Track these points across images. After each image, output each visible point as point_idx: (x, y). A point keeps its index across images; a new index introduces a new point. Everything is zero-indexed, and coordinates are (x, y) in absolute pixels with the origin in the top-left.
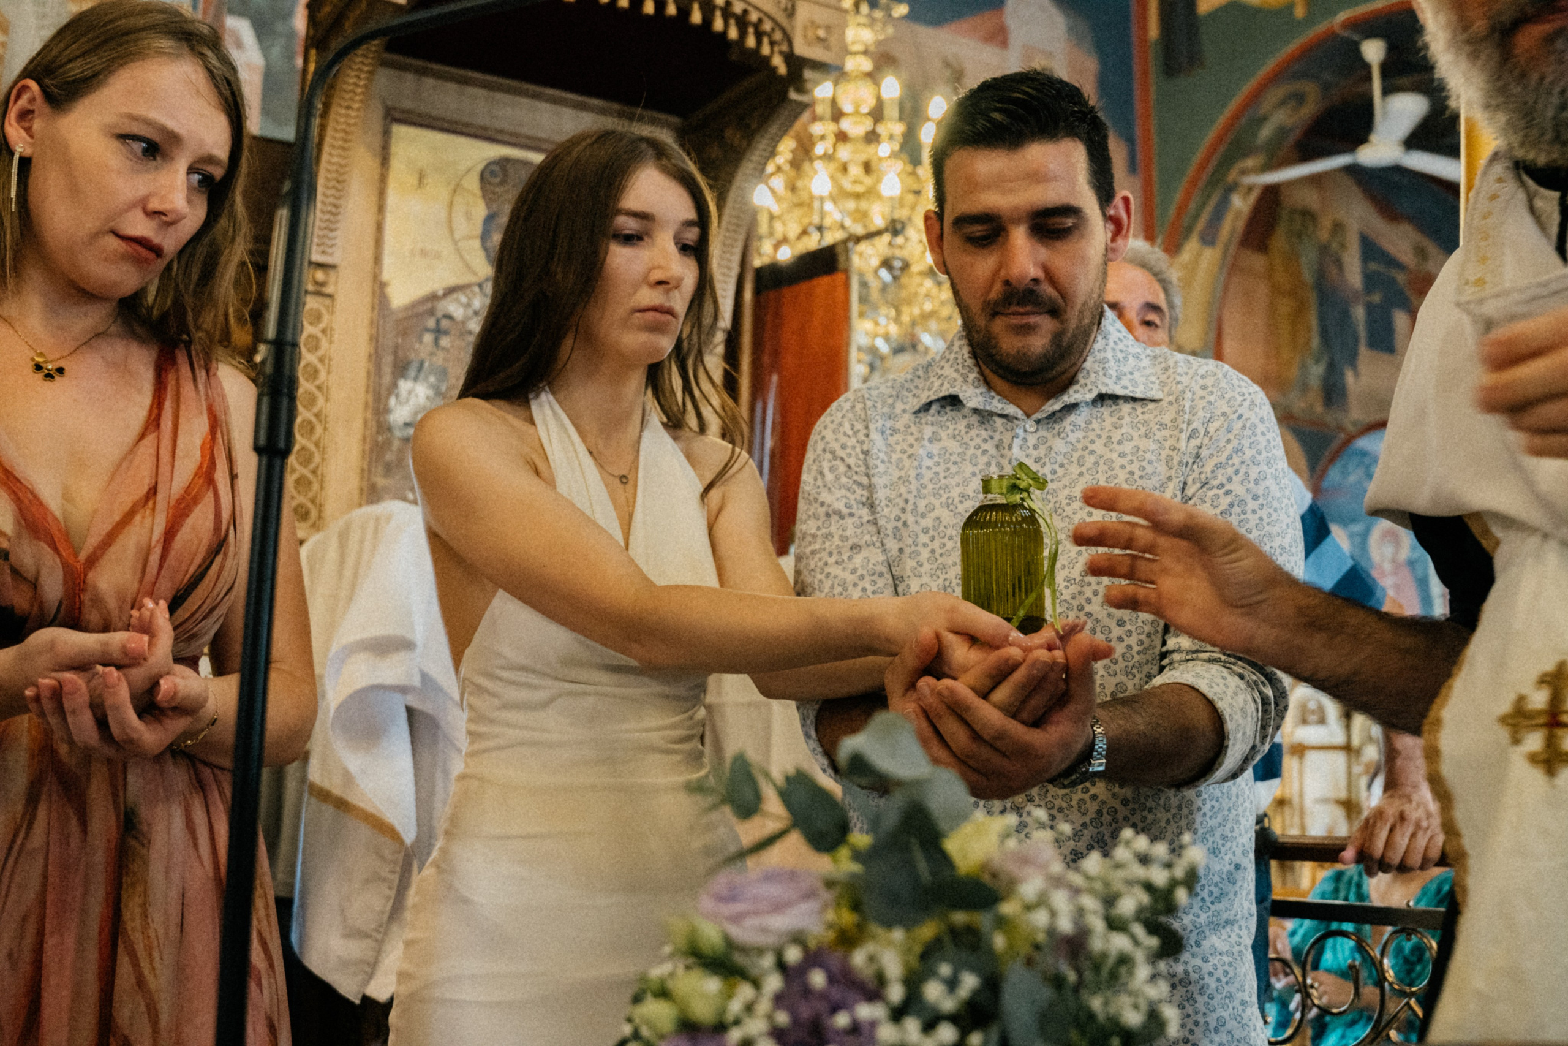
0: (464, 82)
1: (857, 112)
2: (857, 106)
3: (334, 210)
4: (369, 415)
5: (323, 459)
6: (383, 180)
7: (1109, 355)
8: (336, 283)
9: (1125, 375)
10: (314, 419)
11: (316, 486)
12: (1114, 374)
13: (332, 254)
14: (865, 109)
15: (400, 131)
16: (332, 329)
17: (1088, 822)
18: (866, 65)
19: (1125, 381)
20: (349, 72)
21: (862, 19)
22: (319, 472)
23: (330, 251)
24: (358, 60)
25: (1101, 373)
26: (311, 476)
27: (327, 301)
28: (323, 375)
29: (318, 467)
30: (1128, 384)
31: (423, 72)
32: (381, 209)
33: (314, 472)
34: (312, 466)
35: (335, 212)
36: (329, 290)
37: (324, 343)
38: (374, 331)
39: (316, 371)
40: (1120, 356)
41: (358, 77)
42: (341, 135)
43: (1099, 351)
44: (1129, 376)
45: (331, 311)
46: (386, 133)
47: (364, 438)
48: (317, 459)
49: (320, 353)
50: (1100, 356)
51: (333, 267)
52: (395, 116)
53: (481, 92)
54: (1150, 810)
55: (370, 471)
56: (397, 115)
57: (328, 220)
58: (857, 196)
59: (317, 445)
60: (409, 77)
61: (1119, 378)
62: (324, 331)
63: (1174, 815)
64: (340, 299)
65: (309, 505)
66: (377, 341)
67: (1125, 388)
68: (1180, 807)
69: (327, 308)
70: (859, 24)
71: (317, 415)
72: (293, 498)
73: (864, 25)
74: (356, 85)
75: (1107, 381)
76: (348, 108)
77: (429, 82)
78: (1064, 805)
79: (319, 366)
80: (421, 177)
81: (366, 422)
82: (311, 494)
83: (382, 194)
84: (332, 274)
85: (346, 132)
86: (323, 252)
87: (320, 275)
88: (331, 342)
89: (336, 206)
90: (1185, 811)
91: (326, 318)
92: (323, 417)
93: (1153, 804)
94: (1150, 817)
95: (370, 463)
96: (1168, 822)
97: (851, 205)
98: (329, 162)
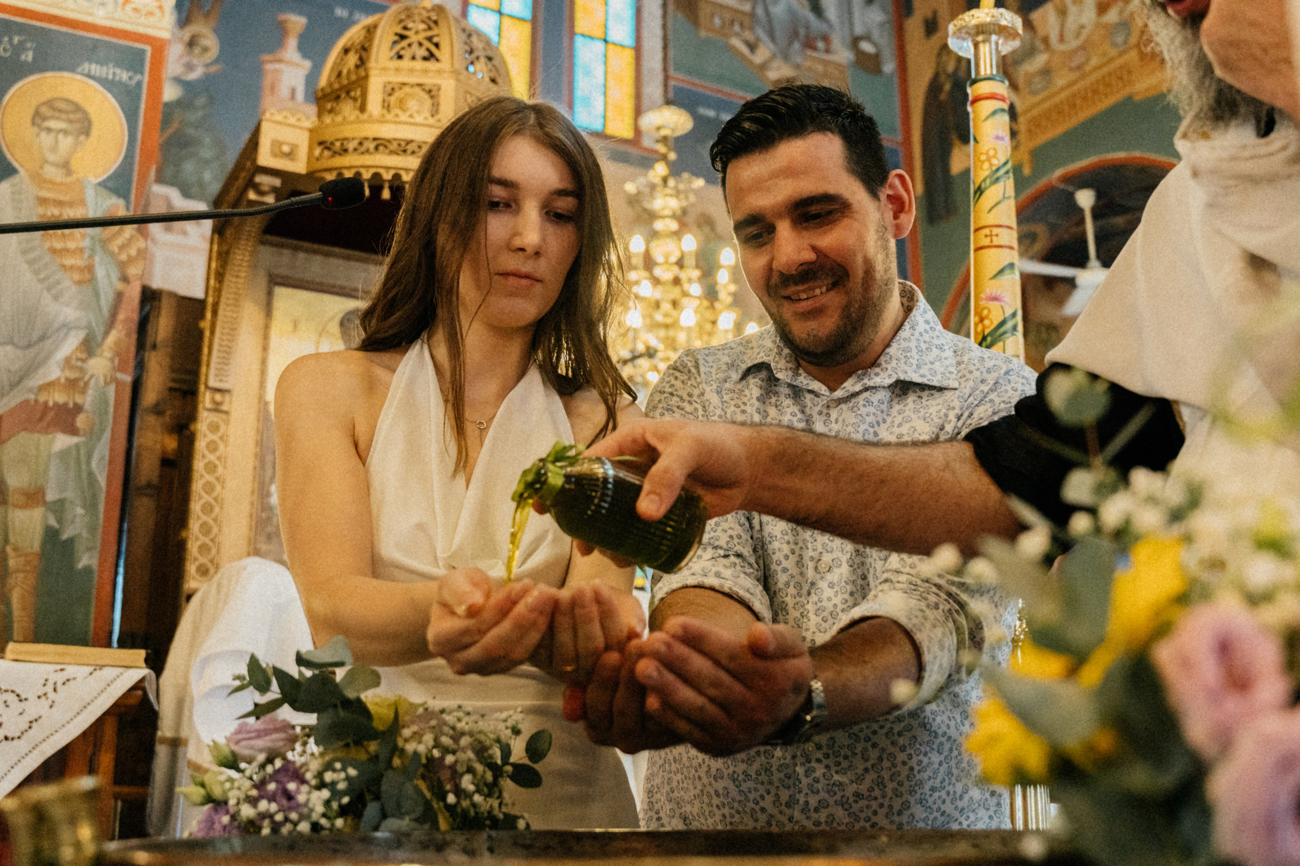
0: (327, 255)
1: (666, 262)
2: (667, 257)
3: (228, 350)
4: (255, 497)
5: (220, 531)
6: (267, 327)
7: (913, 344)
8: (231, 403)
9: (926, 364)
10: (213, 502)
11: (214, 551)
12: (914, 362)
13: (226, 382)
14: (673, 259)
15: (280, 292)
16: (227, 436)
17: (870, 767)
18: (674, 226)
19: (924, 370)
20: (237, 251)
21: (668, 191)
22: (217, 540)
23: (224, 379)
24: (243, 242)
25: (903, 361)
26: (211, 544)
27: (224, 416)
28: (220, 469)
29: (215, 537)
30: (927, 373)
31: (296, 249)
32: (265, 348)
33: (212, 540)
34: (211, 536)
35: (228, 352)
36: (225, 407)
37: (222, 447)
38: (259, 438)
39: (215, 466)
40: (924, 346)
41: (244, 254)
42: (232, 296)
43: (905, 339)
44: (929, 366)
45: (227, 423)
46: (270, 294)
47: (251, 516)
48: (215, 530)
49: (218, 454)
50: (904, 344)
51: (228, 391)
52: (276, 280)
53: (340, 262)
54: (925, 754)
55: (255, 539)
56: (278, 280)
57: (224, 358)
58: (667, 326)
59: (215, 520)
60: (286, 252)
61: (919, 367)
62: (221, 438)
63: (946, 758)
64: (234, 415)
65: (209, 565)
66: (262, 445)
67: (923, 376)
68: (951, 750)
69: (224, 420)
70: (667, 195)
71: (216, 499)
72: (196, 559)
73: (671, 196)
74: (242, 260)
75: (907, 368)
76: (237, 277)
77: (301, 255)
78: (849, 753)
79: (217, 462)
80: (296, 325)
81: (252, 504)
82: (210, 557)
83: (266, 337)
84: (227, 397)
85: (236, 293)
86: (220, 381)
87: (218, 397)
88: (226, 446)
89: (228, 347)
90: (955, 753)
91: (223, 428)
92: (220, 501)
93: (928, 749)
94: (925, 760)
95: (256, 535)
96: (940, 764)
97: (662, 333)
98: (225, 316)
